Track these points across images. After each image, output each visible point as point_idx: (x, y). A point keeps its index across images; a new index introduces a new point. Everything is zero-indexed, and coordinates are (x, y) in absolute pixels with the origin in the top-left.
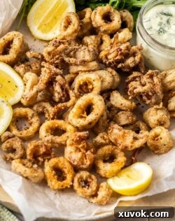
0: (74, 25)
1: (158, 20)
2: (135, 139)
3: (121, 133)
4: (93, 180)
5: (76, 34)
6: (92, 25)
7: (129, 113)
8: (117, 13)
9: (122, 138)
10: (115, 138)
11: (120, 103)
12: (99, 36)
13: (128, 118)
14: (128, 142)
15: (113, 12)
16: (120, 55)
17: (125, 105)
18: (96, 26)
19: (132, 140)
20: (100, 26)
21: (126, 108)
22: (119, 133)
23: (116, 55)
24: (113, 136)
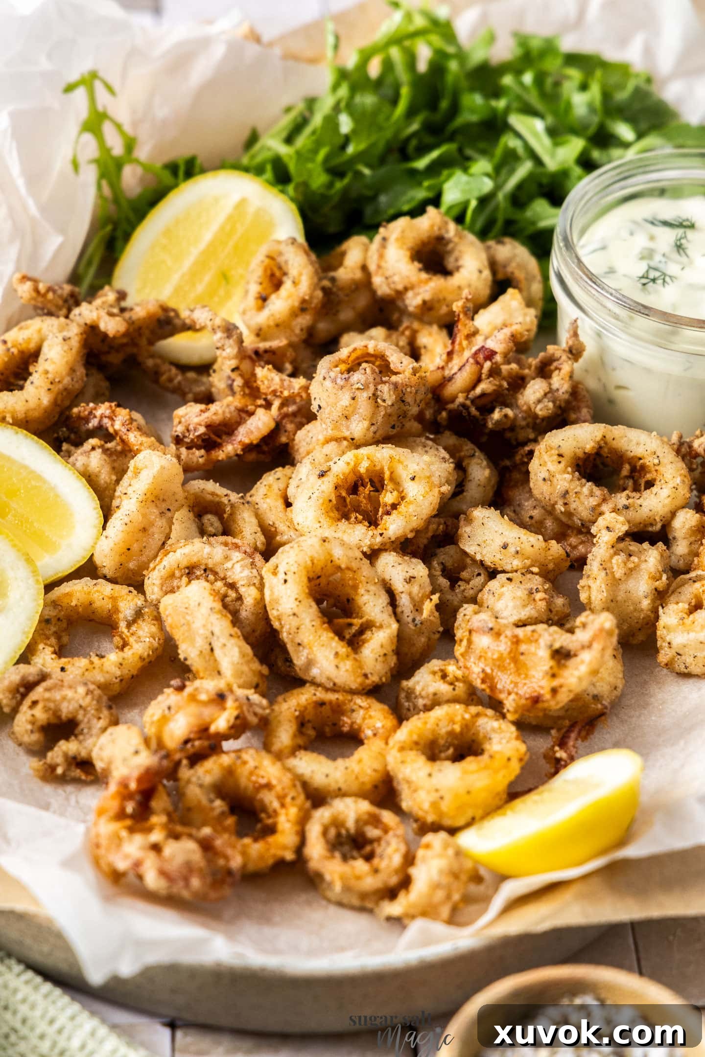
0: (295, 283)
1: (641, 241)
2: (561, 656)
3: (503, 646)
4: (386, 830)
5: (305, 320)
6: (373, 292)
7: (538, 580)
8: (472, 243)
9: (512, 665)
10: (483, 671)
11: (499, 542)
12: (403, 333)
13: (533, 595)
14: (536, 676)
15: (456, 240)
16: (488, 378)
17: (518, 549)
18: (390, 288)
19: (552, 663)
20: (406, 289)
21: (526, 561)
22: (496, 648)
23: (475, 377)
24: (475, 663)
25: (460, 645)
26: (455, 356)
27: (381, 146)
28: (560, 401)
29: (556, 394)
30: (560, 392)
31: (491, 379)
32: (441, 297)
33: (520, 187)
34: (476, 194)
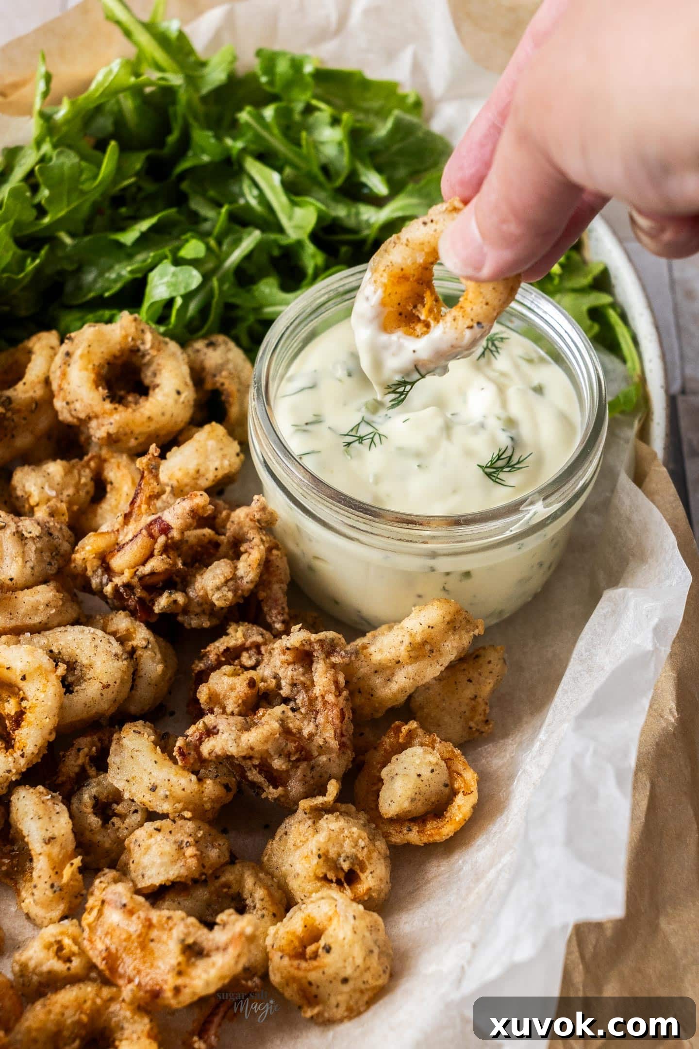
2: (193, 952)
3: (134, 926)
6: (55, 415)
7: (190, 826)
8: (174, 355)
9: (139, 951)
10: (107, 949)
11: (146, 782)
12: (87, 465)
13: (183, 850)
14: (163, 967)
15: (153, 352)
16: (161, 555)
17: (168, 793)
18: (72, 416)
19: (181, 959)
20: (89, 418)
21: (177, 805)
22: (126, 928)
23: (148, 553)
24: (100, 938)
25: (89, 913)
26: (132, 521)
27: (86, 208)
28: (242, 591)
29: (239, 582)
30: (245, 580)
31: (164, 556)
32: (128, 430)
33: (248, 257)
34: (182, 291)
